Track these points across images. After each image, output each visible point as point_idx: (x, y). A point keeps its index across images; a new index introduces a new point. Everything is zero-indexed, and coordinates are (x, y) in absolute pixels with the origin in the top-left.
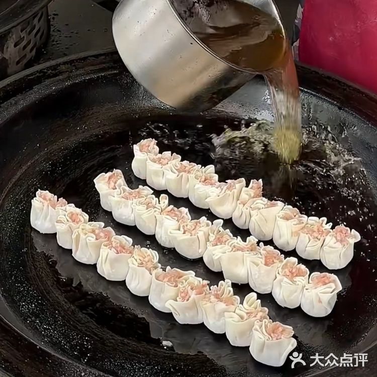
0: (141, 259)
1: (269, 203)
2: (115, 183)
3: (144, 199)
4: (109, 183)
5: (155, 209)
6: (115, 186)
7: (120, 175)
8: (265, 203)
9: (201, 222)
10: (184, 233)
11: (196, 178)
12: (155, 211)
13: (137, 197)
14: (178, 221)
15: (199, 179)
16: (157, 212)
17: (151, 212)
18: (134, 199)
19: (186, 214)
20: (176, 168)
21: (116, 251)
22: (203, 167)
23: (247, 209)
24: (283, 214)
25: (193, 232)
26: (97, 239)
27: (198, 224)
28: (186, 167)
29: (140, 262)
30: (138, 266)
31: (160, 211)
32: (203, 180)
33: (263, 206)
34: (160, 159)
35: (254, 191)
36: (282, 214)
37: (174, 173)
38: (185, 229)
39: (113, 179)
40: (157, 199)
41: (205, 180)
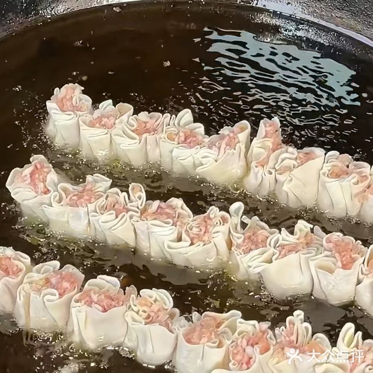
0: (145, 308)
1: (301, 155)
2: (44, 181)
3: (103, 198)
4: (35, 185)
5: (130, 213)
6: (45, 187)
7: (45, 165)
8: (294, 156)
9: (212, 216)
10: (192, 244)
11: (171, 138)
12: (131, 217)
13: (93, 200)
14: (174, 224)
15: (176, 139)
16: (135, 218)
17: (126, 221)
18: (89, 205)
19: (182, 208)
20: (132, 128)
21: (101, 308)
22: (174, 116)
23: (271, 173)
24: (329, 168)
25: (206, 238)
26: (61, 295)
27: (209, 221)
28: (146, 123)
29: (145, 315)
30: (146, 324)
31: (139, 214)
32: (182, 139)
33: (294, 162)
34: (100, 119)
35: (272, 140)
36: (327, 168)
37: (133, 138)
38: (192, 236)
39: (37, 176)
40: (125, 194)
41: (186, 139)
